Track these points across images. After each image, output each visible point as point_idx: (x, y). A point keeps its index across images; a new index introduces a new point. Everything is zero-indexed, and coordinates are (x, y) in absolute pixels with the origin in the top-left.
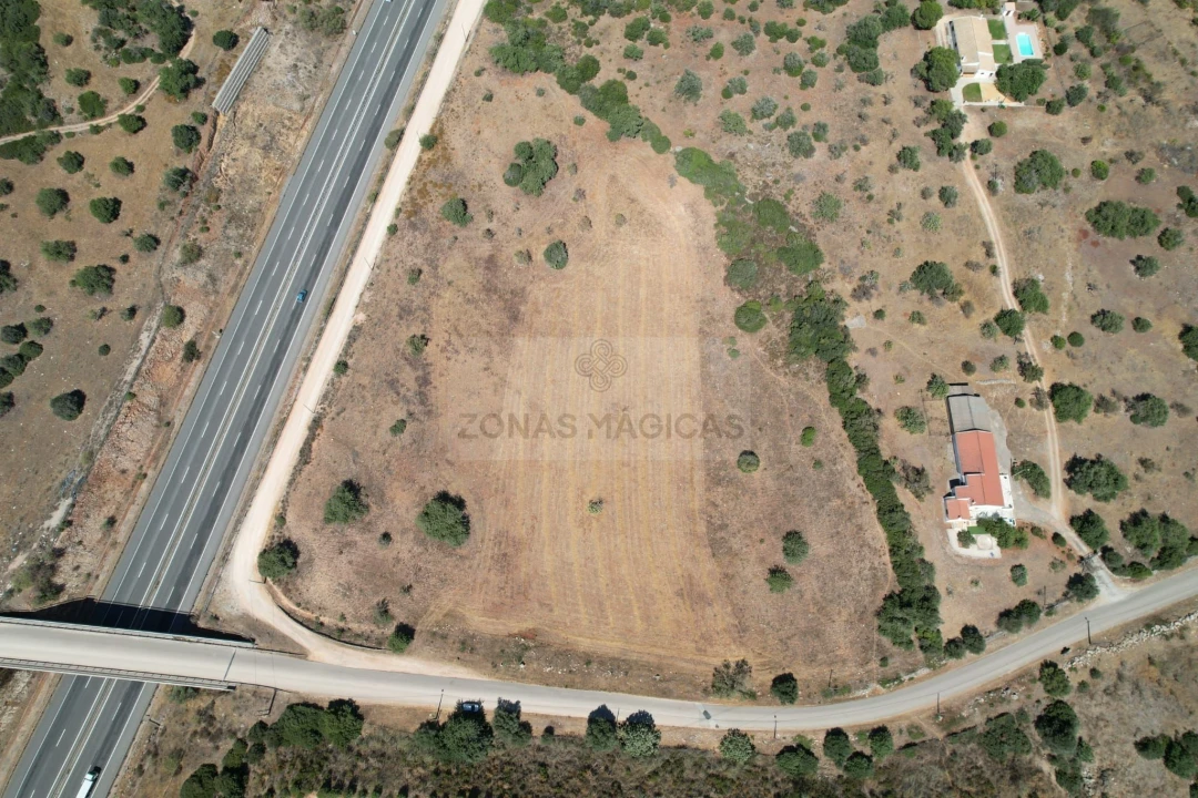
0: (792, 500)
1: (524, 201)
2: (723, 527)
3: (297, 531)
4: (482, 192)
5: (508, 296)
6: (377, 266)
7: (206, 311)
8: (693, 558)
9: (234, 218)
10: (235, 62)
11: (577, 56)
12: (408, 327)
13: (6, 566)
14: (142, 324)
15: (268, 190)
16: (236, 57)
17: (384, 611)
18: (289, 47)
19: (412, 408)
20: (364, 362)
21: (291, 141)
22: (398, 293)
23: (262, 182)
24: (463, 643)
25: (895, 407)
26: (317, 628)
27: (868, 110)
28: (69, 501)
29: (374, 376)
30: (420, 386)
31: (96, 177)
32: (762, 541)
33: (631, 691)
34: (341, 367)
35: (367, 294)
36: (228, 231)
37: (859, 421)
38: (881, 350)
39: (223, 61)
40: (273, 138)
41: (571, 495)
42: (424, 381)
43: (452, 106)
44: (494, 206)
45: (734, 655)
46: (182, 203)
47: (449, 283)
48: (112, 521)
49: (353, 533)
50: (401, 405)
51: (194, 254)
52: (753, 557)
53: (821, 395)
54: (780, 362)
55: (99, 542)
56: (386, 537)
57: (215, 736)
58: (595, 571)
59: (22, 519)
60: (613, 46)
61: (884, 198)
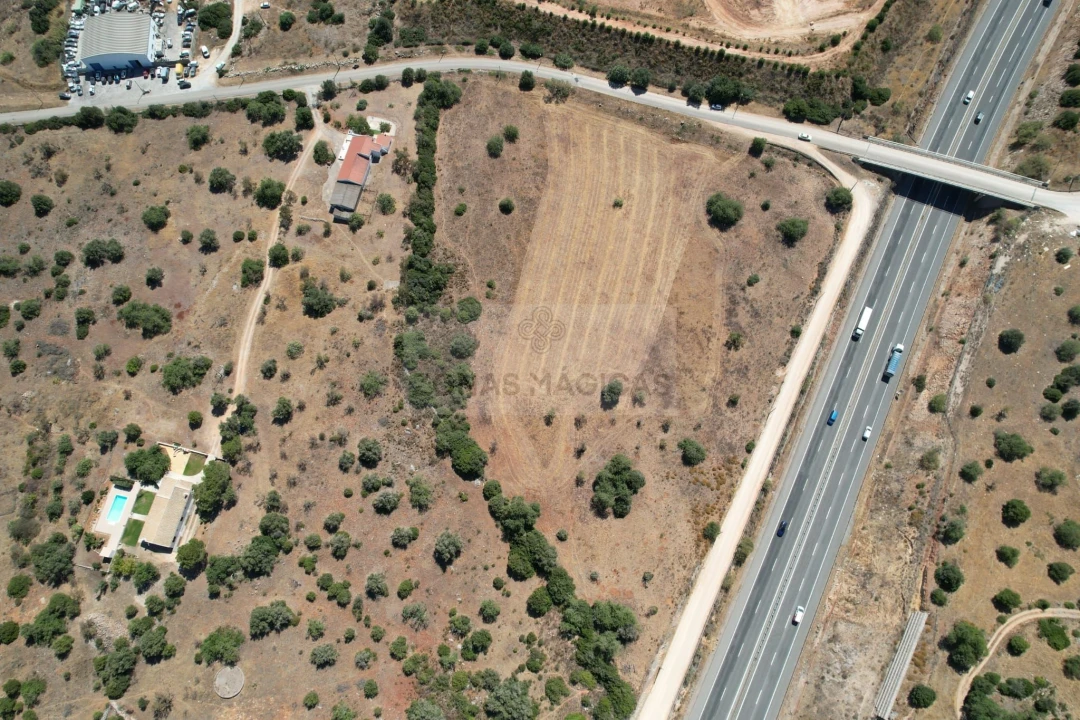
0: (486, 175)
1: (630, 456)
2: (535, 174)
3: (827, 220)
4: (667, 470)
5: (656, 369)
6: (765, 417)
7: (911, 416)
8: (561, 162)
9: (893, 500)
10: (908, 671)
11: (547, 623)
12: (741, 359)
13: (1029, 236)
14: (963, 402)
15: (864, 532)
16: (909, 678)
17: (768, 166)
18: (852, 699)
19: (742, 294)
20: (777, 335)
21: (845, 587)
22: (748, 389)
23: (871, 538)
24: (718, 142)
25: (392, 216)
26: (812, 163)
27: (295, 472)
28: (995, 271)
29: (771, 323)
30: (734, 309)
31: (1033, 553)
32: (514, 159)
33: (619, 99)
34: (796, 333)
35: (774, 392)
36: (899, 487)
37: (421, 211)
38: (383, 259)
39: (922, 672)
40: (864, 587)
41: (633, 215)
42: (731, 313)
43: (685, 573)
44: (658, 454)
45: (552, 106)
46: (945, 511)
47: (704, 390)
48: (962, 264)
49: (789, 214)
50: (750, 298)
51: (927, 463)
52: (523, 153)
53: (440, 236)
54: (460, 268)
55: (969, 252)
56: (765, 207)
57: (873, 117)
58: (626, 167)
59: (1027, 265)
60: (507, 629)
61: (322, 383)
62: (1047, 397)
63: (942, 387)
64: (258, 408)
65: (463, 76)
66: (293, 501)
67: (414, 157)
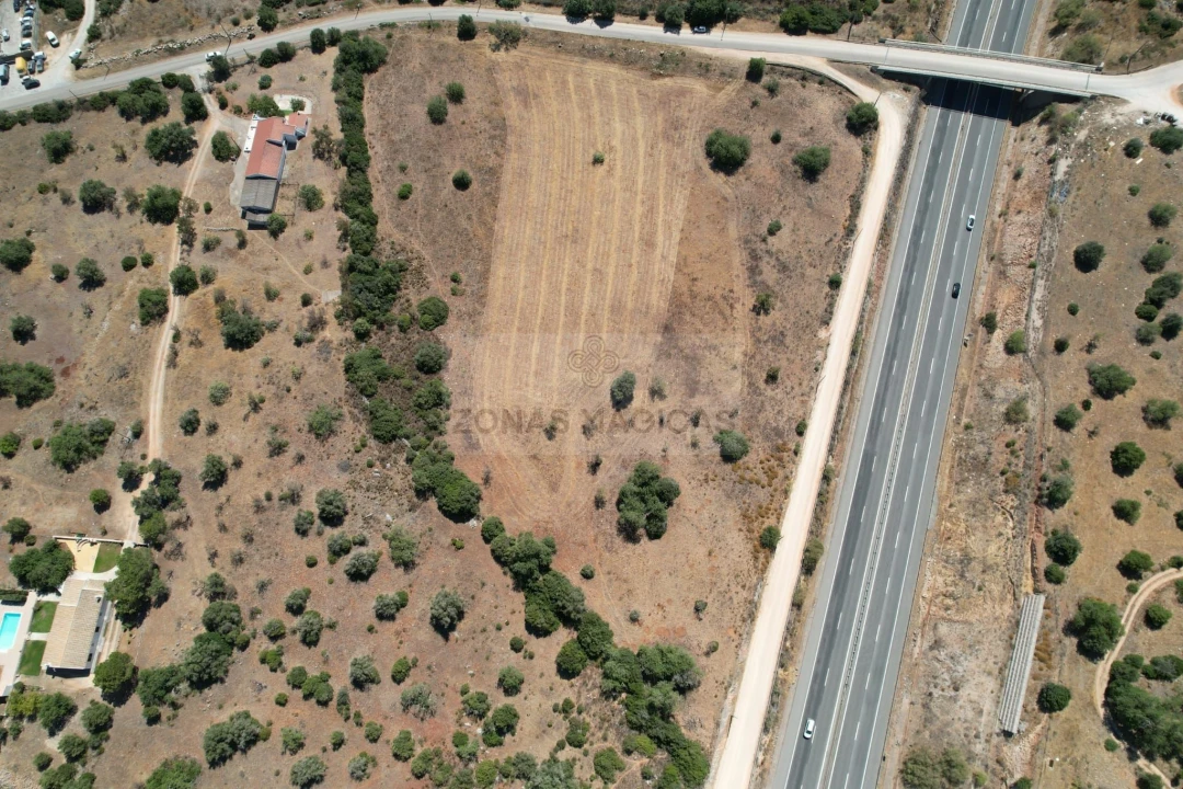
0: (434, 148)
1: (657, 462)
2: (493, 137)
3: (852, 145)
4: (705, 472)
5: (673, 352)
6: (813, 389)
7: (986, 363)
8: (522, 119)
9: (981, 466)
10: (1033, 668)
11: (585, 684)
12: (774, 324)
13: (1090, 131)
14: (1044, 336)
15: (953, 510)
16: (1035, 677)
17: (772, 90)
18: (970, 715)
19: (763, 246)
20: (814, 289)
21: (940, 580)
22: (788, 359)
23: (962, 516)
24: (708, 70)
25: (321, 211)
26: (823, 80)
27: (240, 546)
28: (1057, 178)
29: (803, 275)
30: (757, 266)
31: (1155, 503)
32: (463, 123)
33: (581, 36)
34: (835, 284)
35: (819, 358)
36: (986, 450)
37: (356, 200)
38: (317, 266)
39: (1049, 667)
40: (962, 576)
41: (618, 171)
42: (753, 271)
43: (745, 594)
44: (691, 453)
45: (501, 55)
46: (1044, 470)
47: (735, 368)
48: (1017, 176)
49: (805, 144)
50: (774, 250)
51: (1014, 415)
52: (473, 114)
53: (384, 227)
54: (415, 263)
55: (1022, 161)
56: (776, 139)
57: (887, 17)
58: (602, 115)
59: (1093, 166)
60: (535, 700)
61: (260, 429)
62: (1140, 317)
63: (1018, 322)
64: (183, 472)
65: (387, 31)
66: (243, 584)
67: (337, 134)
